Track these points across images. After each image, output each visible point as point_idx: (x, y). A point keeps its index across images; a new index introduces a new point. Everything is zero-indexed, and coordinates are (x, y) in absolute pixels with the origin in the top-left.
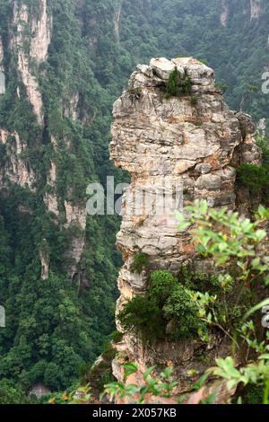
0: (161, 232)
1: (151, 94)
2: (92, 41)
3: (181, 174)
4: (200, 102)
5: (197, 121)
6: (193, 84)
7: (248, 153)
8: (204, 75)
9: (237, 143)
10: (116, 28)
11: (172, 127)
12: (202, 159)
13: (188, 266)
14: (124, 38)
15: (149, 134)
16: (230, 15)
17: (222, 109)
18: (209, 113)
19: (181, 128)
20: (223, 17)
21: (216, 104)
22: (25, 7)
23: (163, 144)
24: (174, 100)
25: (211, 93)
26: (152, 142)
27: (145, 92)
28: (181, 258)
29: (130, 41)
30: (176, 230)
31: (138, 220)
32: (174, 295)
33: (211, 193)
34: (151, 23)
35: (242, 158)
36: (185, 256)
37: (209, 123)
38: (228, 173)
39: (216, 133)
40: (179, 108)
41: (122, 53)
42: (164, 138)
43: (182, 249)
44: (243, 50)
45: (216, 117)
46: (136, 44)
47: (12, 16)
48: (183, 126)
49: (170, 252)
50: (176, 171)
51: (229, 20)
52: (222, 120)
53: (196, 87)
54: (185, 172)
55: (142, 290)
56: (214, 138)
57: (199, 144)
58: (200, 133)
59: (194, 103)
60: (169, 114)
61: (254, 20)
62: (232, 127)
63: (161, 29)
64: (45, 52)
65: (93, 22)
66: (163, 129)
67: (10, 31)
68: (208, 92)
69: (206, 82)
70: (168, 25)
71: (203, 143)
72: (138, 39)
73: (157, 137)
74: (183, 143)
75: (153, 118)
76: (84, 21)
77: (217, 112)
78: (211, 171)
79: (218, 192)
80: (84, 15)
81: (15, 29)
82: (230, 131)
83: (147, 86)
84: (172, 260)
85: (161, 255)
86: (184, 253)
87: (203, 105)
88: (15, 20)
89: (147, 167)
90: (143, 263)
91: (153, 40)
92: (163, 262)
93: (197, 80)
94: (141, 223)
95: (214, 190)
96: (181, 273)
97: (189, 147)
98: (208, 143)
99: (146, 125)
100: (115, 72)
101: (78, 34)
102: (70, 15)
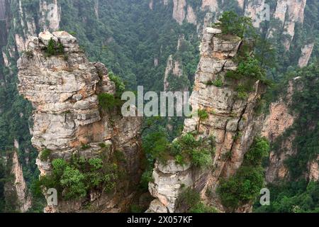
0: (56, 136)
1: (38, 55)
2: (84, 19)
3: (65, 101)
4: (70, 58)
5: (70, 70)
6: (64, 47)
7: (105, 86)
8: (70, 42)
9: (96, 82)
10: (96, 12)
11: (54, 74)
12: (76, 92)
13: (75, 155)
14: (101, 16)
15: (41, 78)
16: (154, 4)
17: (84, 62)
18: (76, 64)
19: (60, 74)
20: (151, 5)
21: (80, 59)
22: (45, 2)
23: (50, 84)
24: (53, 58)
25: (77, 53)
26: (44, 83)
27: (35, 53)
28: (72, 150)
29: (104, 18)
30: (66, 134)
31: (42, 130)
32: (65, 174)
33: (83, 111)
34: (115, 9)
35: (102, 89)
36: (74, 149)
37: (77, 71)
38: (93, 99)
39: (82, 77)
40: (57, 62)
41: (100, 24)
42: (50, 81)
43: (71, 145)
44: (161, 21)
45: (81, 66)
46: (108, 19)
47: (39, 7)
48: (61, 73)
49: (64, 147)
50: (61, 100)
51: (153, 6)
52: (85, 68)
53: (66, 49)
54: (67, 100)
55: (49, 170)
56: (81, 79)
57: (72, 84)
58: (72, 77)
59: (66, 59)
60: (52, 67)
61: (166, 6)
62: (91, 72)
63: (121, 12)
64: (58, 25)
65: (84, 9)
66: (49, 75)
67: (39, 15)
68: (74, 52)
69: (72, 46)
70: (124, 9)
71: (74, 83)
72: (109, 17)
73: (46, 80)
74: (63, 83)
75: (42, 69)
76: (79, 9)
77: (81, 63)
78: (82, 99)
79: (88, 111)
80: (79, 6)
81: (41, 14)
82: (90, 74)
83: (35, 49)
84: (66, 152)
85: (59, 149)
86: (73, 147)
87: (72, 60)
88: (41, 9)
89: (43, 99)
90: (48, 155)
91: (116, 17)
92: (60, 154)
93: (66, 45)
94: (45, 132)
95: (85, 110)
96: (72, 159)
97: (67, 85)
98: (78, 83)
99: (38, 73)
100: (97, 34)
101: (76, 16)
102: (71, 6)
